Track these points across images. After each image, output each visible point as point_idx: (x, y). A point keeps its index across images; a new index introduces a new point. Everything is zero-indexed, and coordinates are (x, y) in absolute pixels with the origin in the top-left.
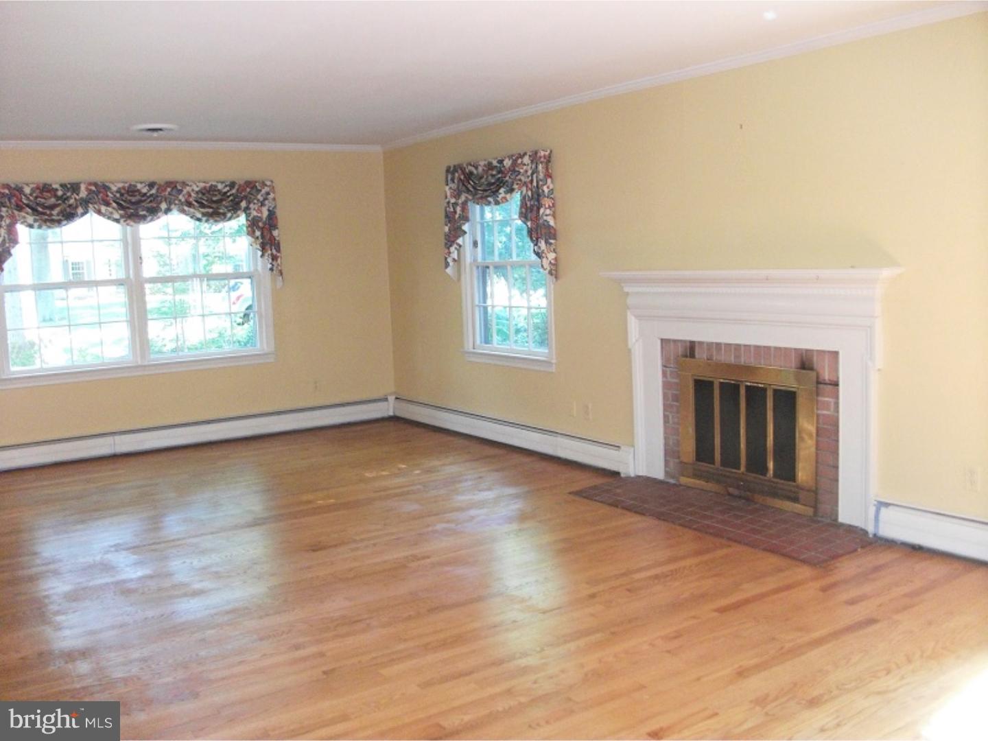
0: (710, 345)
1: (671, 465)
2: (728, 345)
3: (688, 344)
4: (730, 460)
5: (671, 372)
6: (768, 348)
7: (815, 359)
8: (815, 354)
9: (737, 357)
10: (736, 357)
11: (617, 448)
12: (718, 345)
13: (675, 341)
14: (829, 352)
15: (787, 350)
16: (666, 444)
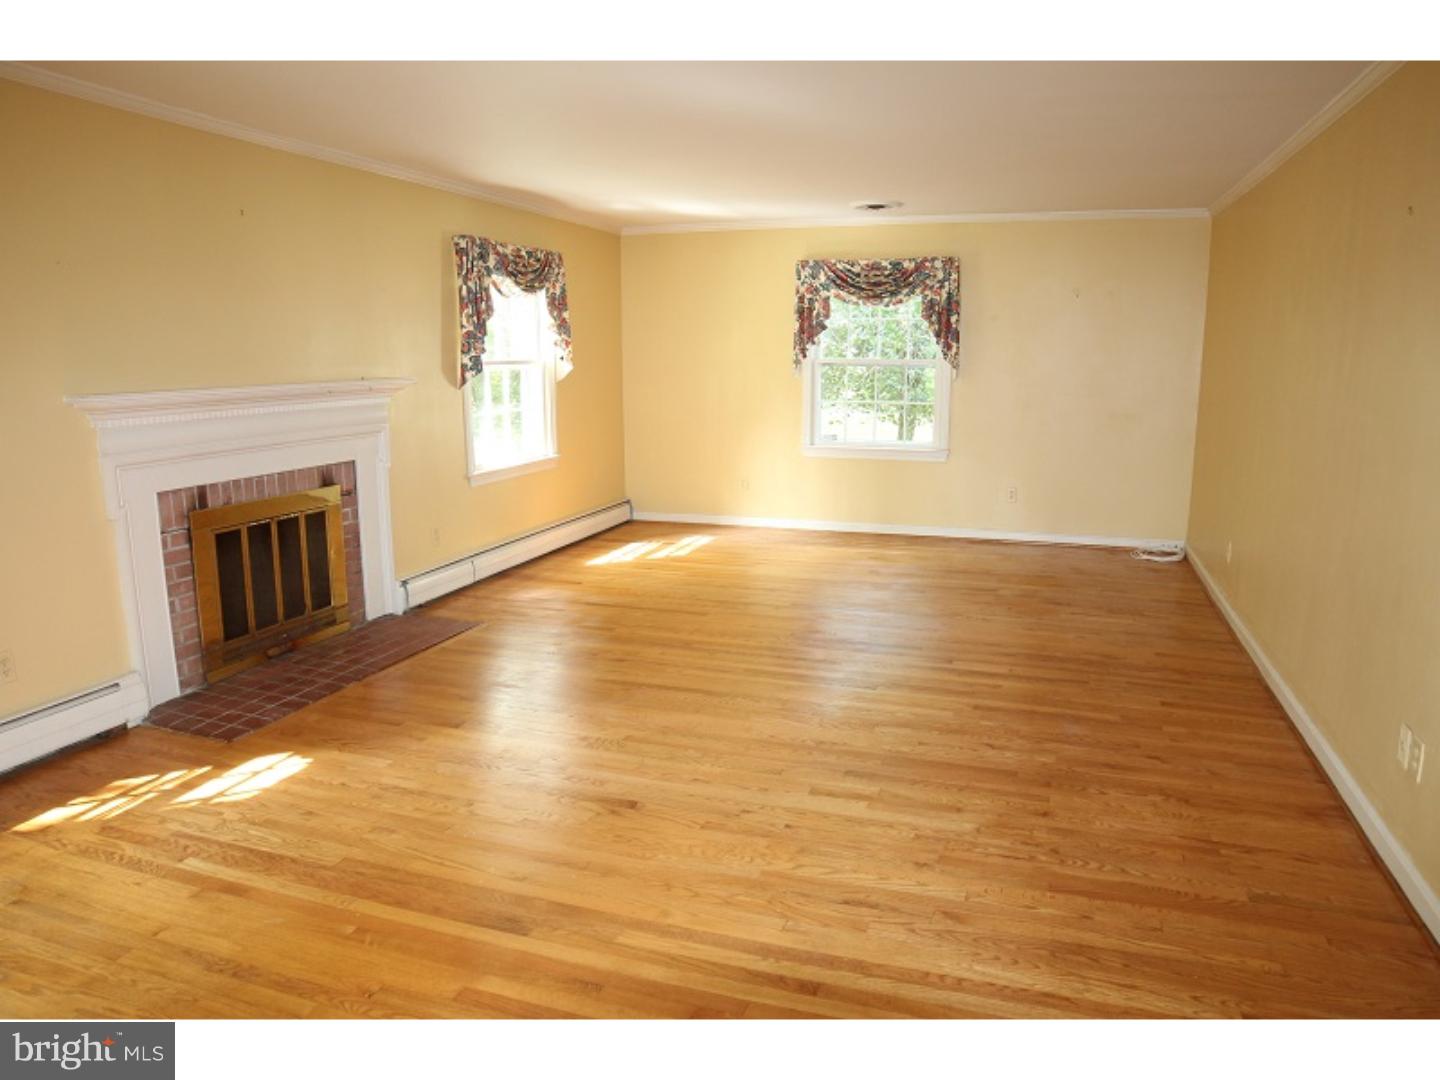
0: (226, 485)
1: (186, 668)
2: (248, 480)
3: (195, 491)
4: (266, 618)
5: (174, 537)
6: (292, 473)
7: (334, 473)
8: (334, 467)
9: (261, 491)
10: (258, 493)
11: (115, 689)
12: (236, 482)
13: (175, 492)
14: (345, 463)
15: (310, 469)
16: (176, 642)
